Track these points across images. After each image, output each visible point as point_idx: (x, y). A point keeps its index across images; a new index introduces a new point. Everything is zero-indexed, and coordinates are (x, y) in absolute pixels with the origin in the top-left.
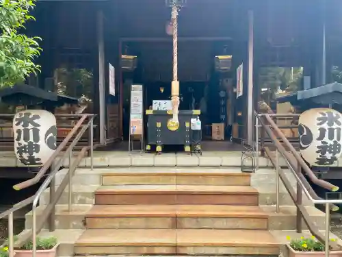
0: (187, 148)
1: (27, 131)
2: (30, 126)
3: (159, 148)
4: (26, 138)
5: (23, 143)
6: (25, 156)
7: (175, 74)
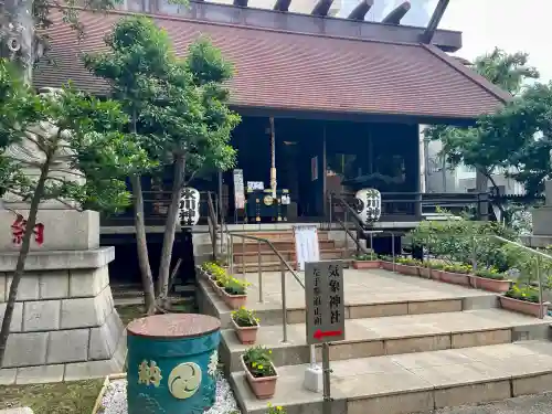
0: (280, 219)
1: (188, 202)
2: (190, 199)
3: (258, 219)
4: (188, 206)
5: (185, 209)
6: (186, 219)
7: (274, 164)
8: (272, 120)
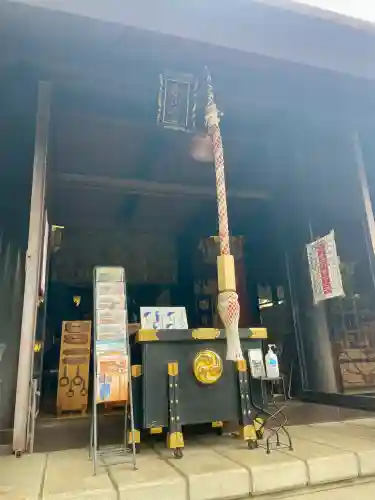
8: (213, 118)
